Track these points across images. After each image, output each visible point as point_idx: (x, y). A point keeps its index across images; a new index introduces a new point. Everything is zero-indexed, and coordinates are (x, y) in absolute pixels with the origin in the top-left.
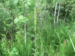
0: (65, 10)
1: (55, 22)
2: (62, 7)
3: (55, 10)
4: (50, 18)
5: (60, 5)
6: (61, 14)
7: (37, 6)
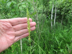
0: (60, 13)
1: (52, 25)
2: (58, 11)
3: (52, 13)
4: (47, 22)
5: (56, 8)
6: (58, 17)
7: (34, 10)
